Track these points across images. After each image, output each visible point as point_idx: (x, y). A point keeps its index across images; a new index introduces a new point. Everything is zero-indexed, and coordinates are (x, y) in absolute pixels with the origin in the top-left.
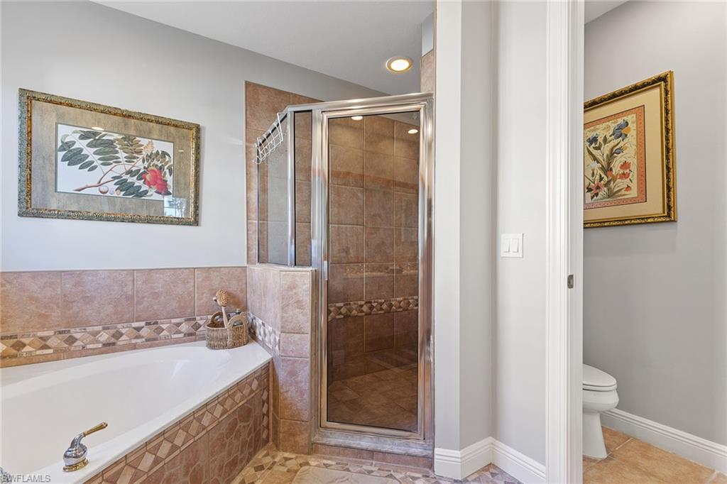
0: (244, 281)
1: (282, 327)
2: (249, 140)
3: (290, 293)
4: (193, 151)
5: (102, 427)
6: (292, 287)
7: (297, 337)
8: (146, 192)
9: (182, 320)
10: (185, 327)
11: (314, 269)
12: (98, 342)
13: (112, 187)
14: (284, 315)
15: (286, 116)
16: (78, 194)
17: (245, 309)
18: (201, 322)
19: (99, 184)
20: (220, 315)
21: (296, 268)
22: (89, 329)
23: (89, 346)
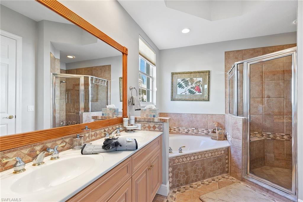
0: (224, 120)
1: (232, 136)
2: (226, 71)
3: (235, 125)
4: (208, 79)
5: (184, 147)
6: (236, 123)
7: (237, 140)
8: (195, 93)
9: (205, 129)
10: (205, 132)
11: (244, 118)
12: (185, 132)
13: (188, 92)
14: (233, 132)
15: (235, 66)
16: (181, 95)
17: (224, 129)
18: (210, 131)
19: (185, 92)
20: (215, 129)
21: (238, 117)
22: (183, 128)
23: (183, 132)
